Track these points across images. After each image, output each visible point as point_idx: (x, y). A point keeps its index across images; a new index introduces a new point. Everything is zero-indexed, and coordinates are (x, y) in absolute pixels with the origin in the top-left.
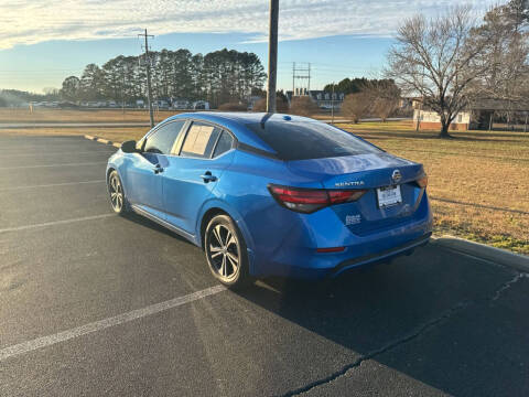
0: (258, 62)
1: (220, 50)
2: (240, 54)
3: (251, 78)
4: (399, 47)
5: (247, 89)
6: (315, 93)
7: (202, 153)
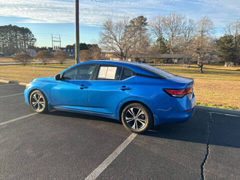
0: (30, 33)
1: (7, 25)
2: (19, 28)
3: (27, 40)
4: (104, 31)
5: (25, 46)
6: (62, 49)
7: (114, 78)
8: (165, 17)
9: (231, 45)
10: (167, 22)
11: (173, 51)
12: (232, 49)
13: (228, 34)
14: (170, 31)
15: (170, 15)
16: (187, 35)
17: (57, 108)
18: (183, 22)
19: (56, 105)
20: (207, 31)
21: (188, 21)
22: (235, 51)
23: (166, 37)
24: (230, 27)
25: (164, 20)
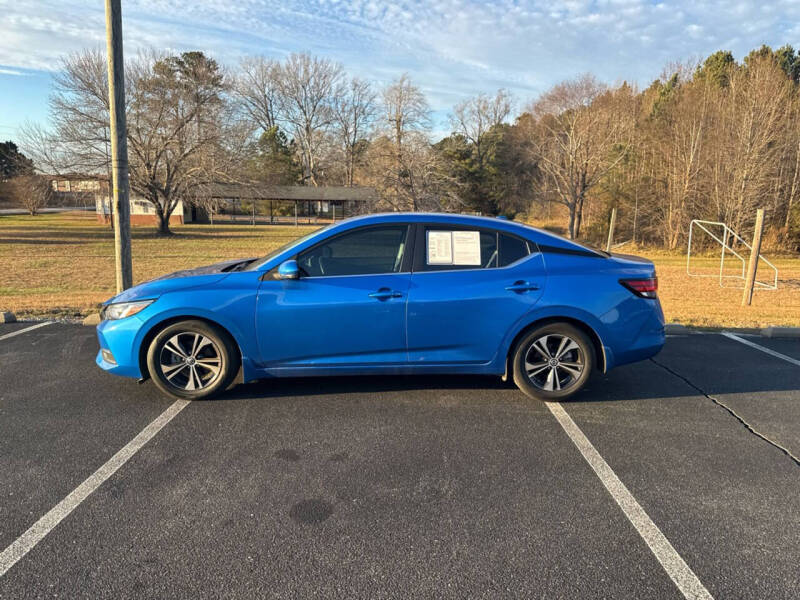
7: (478, 263)
8: (278, 65)
9: (471, 165)
10: (285, 83)
11: (316, 177)
12: (472, 174)
13: (460, 131)
14: (298, 112)
15: (294, 59)
16: (351, 130)
17: (278, 370)
18: (334, 86)
19: (274, 363)
20: (411, 121)
21: (349, 86)
22: (480, 179)
23: (290, 131)
24: (465, 112)
25: (275, 76)
